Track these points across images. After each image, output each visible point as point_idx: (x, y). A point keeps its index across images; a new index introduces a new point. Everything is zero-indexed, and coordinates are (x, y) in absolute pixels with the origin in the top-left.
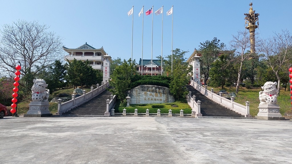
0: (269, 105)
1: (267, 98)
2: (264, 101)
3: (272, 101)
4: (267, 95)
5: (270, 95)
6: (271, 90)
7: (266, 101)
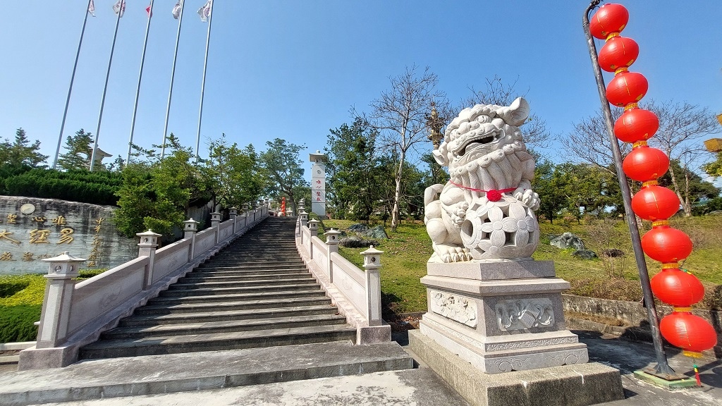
0: (487, 270)
1: (473, 217)
2: (453, 238)
3: (509, 237)
4: (465, 193)
5: (487, 189)
6: (495, 154)
7: (465, 238)
